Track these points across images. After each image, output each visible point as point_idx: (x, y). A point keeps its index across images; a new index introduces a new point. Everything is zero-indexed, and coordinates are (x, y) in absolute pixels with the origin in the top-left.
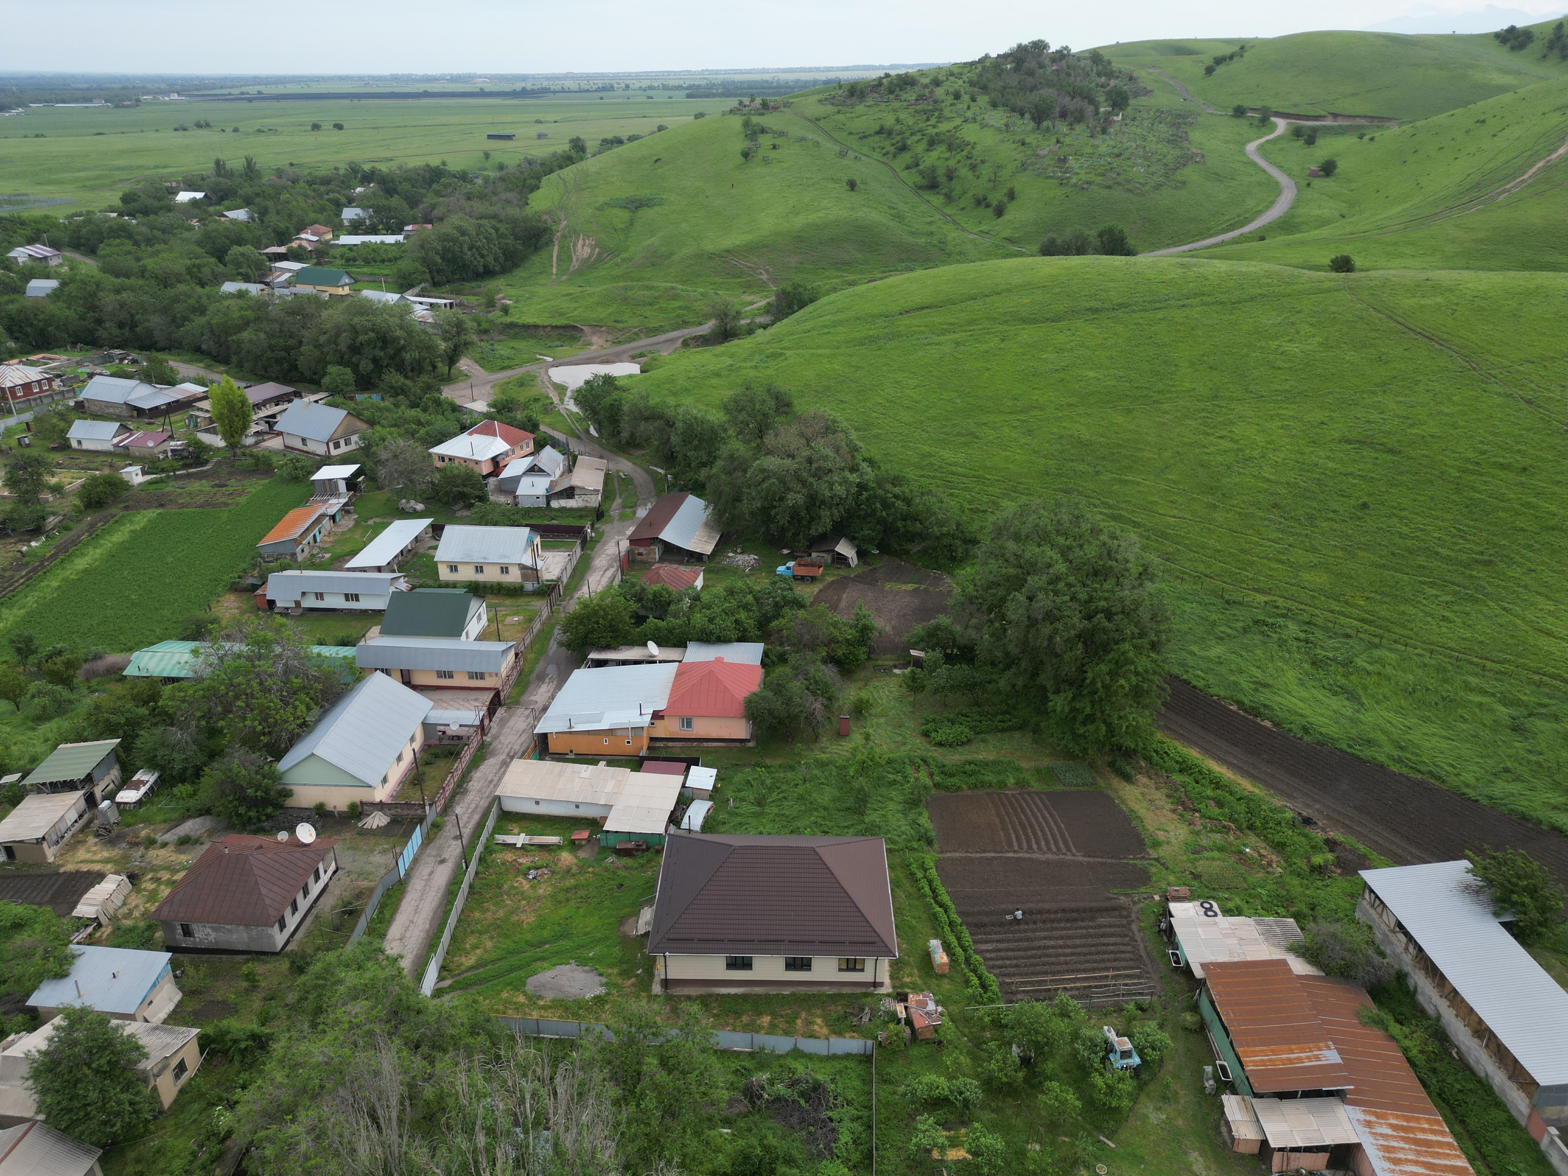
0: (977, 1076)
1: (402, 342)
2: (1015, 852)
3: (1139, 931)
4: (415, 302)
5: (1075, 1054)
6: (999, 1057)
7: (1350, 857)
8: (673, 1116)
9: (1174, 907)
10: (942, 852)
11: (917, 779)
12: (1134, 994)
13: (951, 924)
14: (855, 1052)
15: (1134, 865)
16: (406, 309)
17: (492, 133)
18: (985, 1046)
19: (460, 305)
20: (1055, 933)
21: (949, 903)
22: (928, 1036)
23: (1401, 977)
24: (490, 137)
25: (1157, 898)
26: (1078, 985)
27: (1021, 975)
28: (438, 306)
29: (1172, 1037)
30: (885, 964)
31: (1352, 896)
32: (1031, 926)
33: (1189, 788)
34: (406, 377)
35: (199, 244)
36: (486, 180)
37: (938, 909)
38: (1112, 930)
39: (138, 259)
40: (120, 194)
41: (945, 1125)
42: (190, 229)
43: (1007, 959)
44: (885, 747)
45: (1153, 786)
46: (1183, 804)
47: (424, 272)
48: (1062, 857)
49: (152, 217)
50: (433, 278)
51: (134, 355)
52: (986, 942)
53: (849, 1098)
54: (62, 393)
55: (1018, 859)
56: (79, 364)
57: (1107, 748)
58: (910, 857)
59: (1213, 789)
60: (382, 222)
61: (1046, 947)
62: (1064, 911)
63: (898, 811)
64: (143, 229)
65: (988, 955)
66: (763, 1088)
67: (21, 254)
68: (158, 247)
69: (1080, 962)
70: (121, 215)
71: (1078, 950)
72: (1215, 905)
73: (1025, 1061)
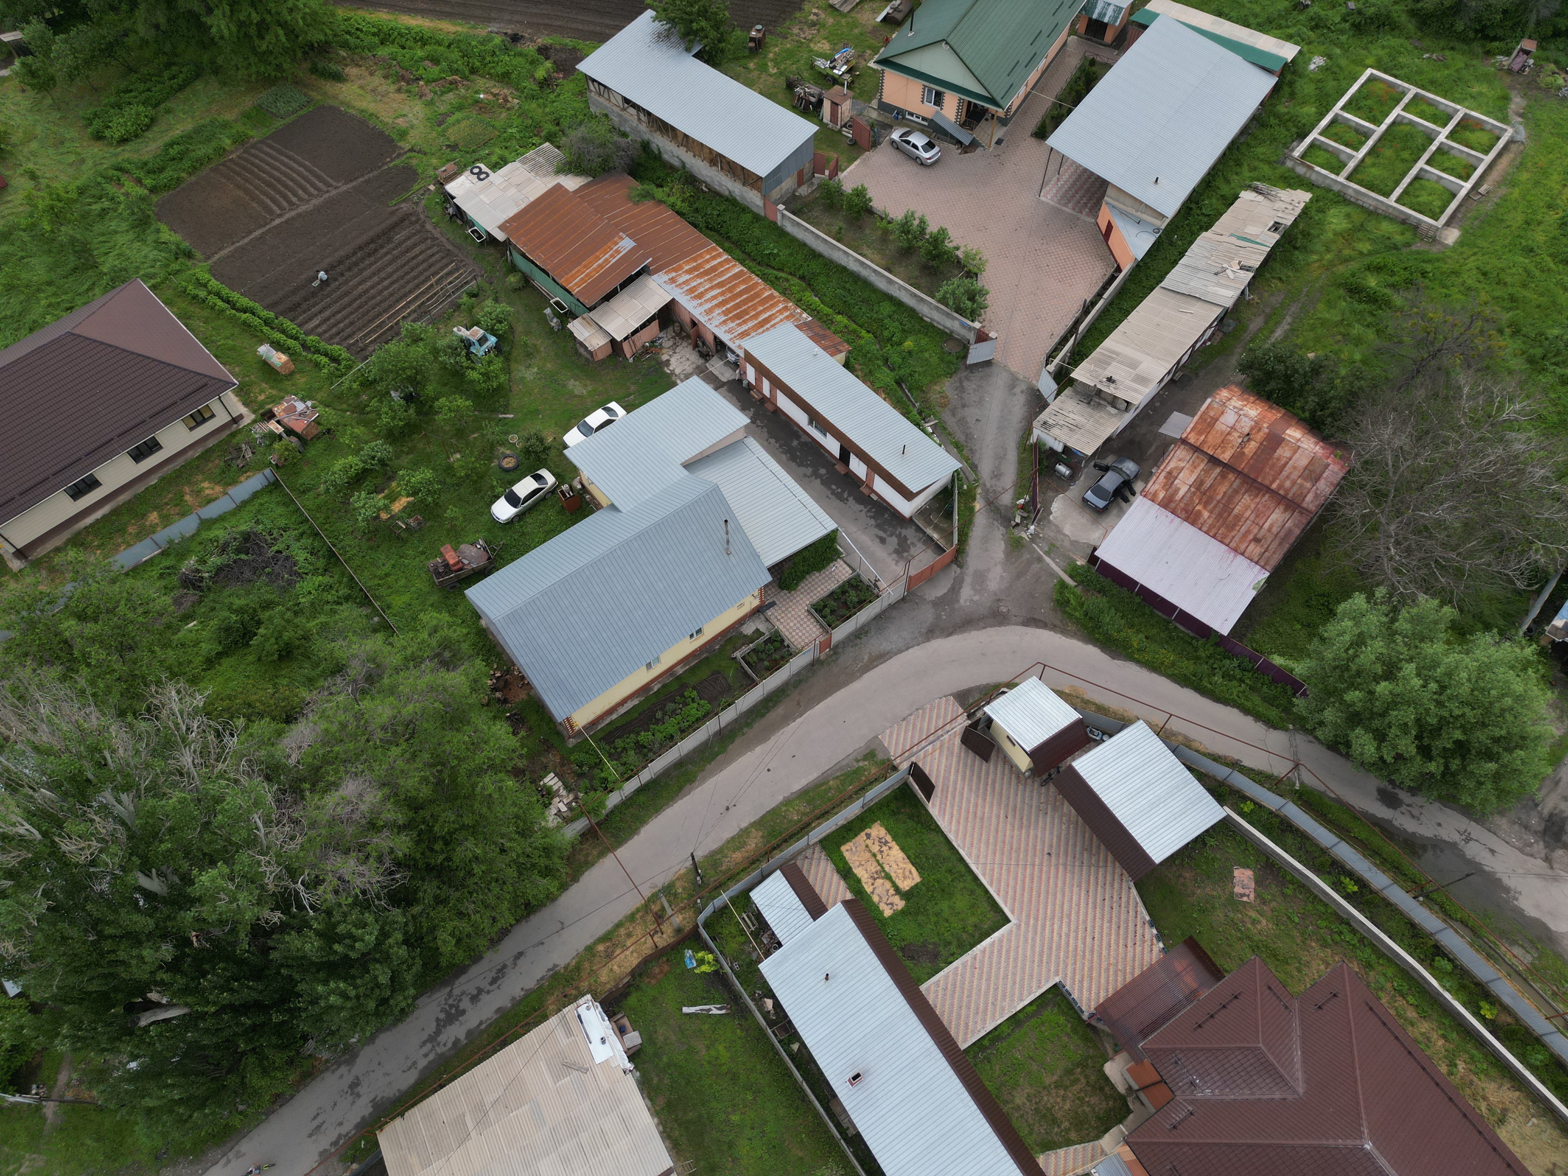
0: (377, 436)
2: (280, 216)
3: (435, 227)
5: (444, 367)
6: (385, 409)
7: (564, 56)
8: (131, 648)
9: (451, 188)
10: (208, 258)
11: (127, 195)
12: (462, 286)
13: (267, 322)
14: (259, 487)
15: (396, 166)
18: (368, 409)
20: (366, 273)
21: (251, 304)
22: (315, 432)
23: (646, 146)
25: (432, 187)
26: (413, 307)
27: (359, 329)
29: (509, 304)
30: (231, 398)
31: (581, 94)
32: (341, 280)
33: (400, 58)
37: (244, 316)
38: (413, 240)
41: (377, 490)
43: (339, 322)
44: (62, 177)
45: (367, 74)
46: (403, 78)
48: (326, 196)
52: (310, 319)
53: (283, 525)
55: (287, 222)
57: (299, 54)
58: (180, 281)
59: (422, 47)
61: (366, 291)
62: (360, 248)
63: (132, 241)
65: (320, 330)
66: (198, 571)
69: (403, 287)
71: (395, 277)
72: (482, 166)
73: (409, 398)
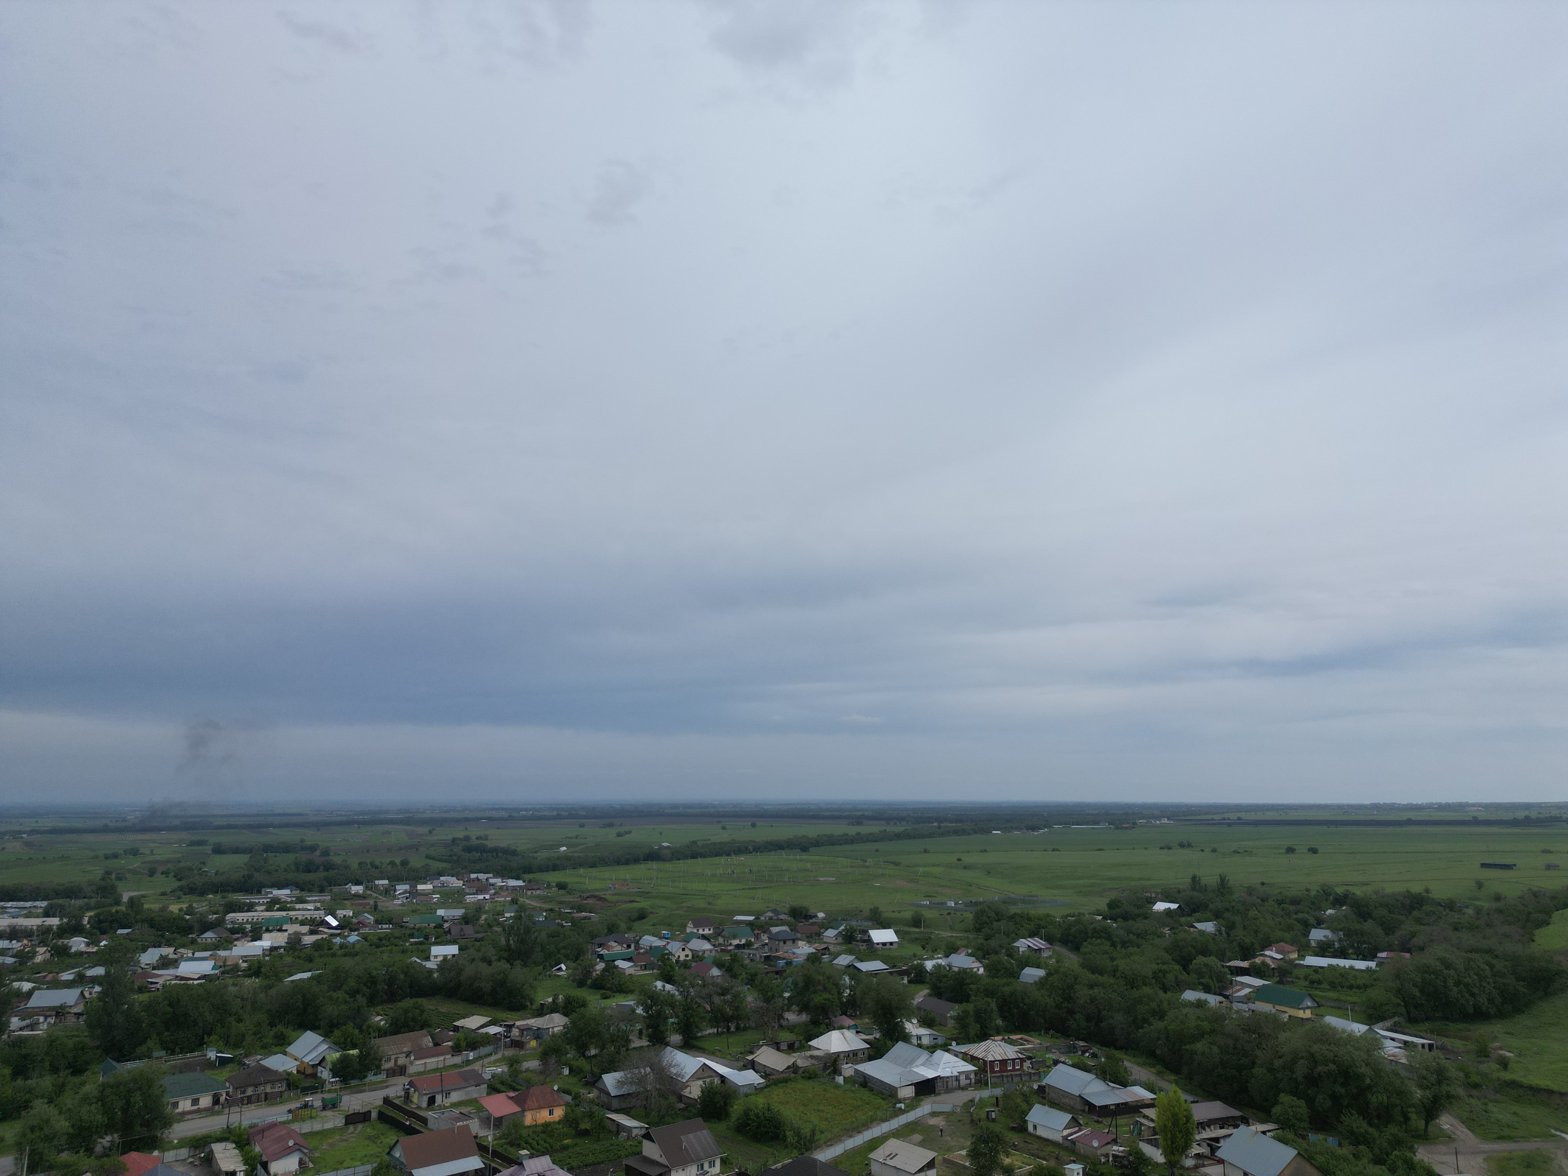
1: (1368, 1081)
4: (1386, 1037)
16: (1375, 1044)
17: (1487, 862)
19: (1442, 1048)
24: (1484, 865)
28: (1415, 1045)
34: (1370, 1124)
35: (1167, 950)
36: (1479, 911)
39: (1113, 959)
40: (1107, 901)
42: (1161, 936)
47: (1399, 1005)
49: (1130, 922)
50: (1408, 1013)
51: (1095, 1049)
54: (1030, 1074)
56: (1048, 1049)
60: (1353, 947)
64: (1122, 932)
67: (1023, 944)
68: (1131, 950)
70: (1105, 918)
